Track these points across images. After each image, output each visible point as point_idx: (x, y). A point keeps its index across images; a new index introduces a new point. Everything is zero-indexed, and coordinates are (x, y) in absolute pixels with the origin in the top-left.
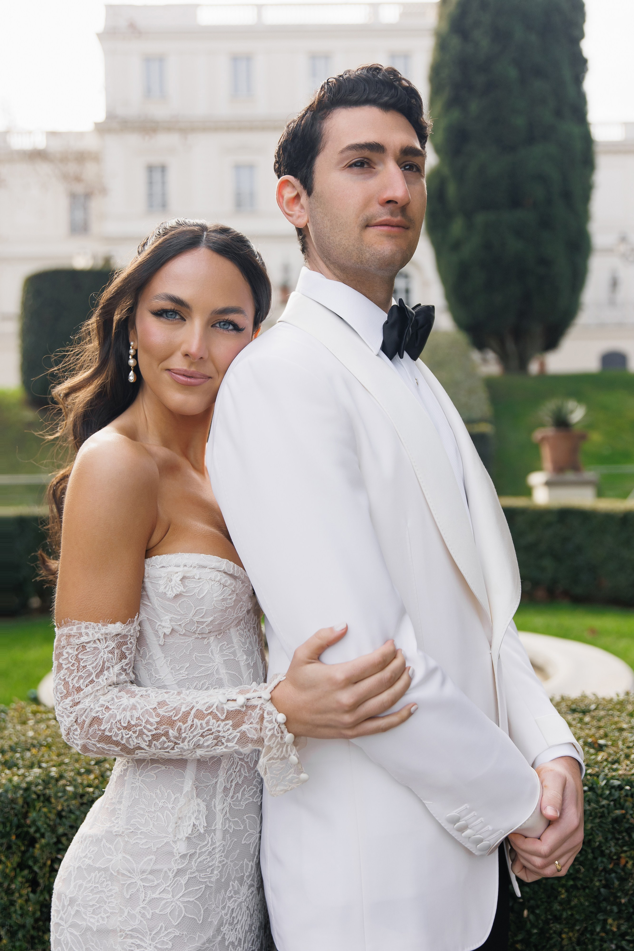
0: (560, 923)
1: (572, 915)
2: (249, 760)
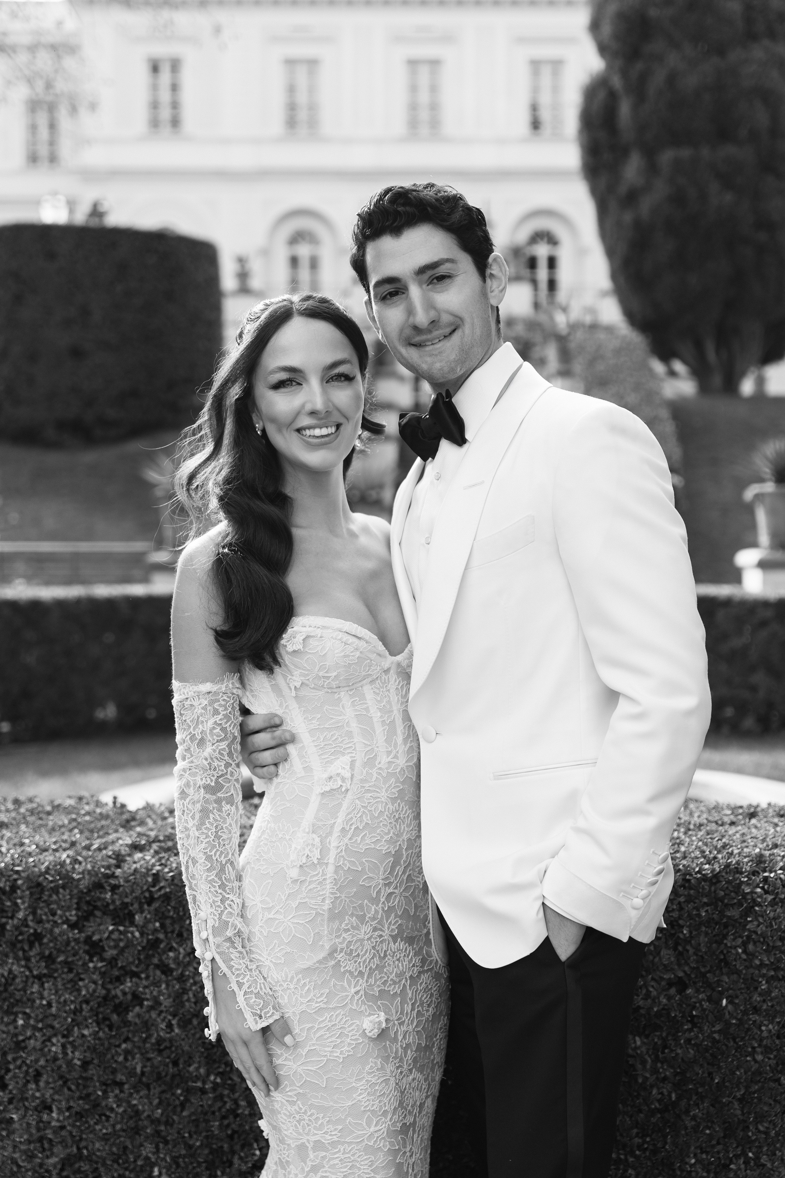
0: (759, 1015)
1: (772, 1006)
2: (373, 809)
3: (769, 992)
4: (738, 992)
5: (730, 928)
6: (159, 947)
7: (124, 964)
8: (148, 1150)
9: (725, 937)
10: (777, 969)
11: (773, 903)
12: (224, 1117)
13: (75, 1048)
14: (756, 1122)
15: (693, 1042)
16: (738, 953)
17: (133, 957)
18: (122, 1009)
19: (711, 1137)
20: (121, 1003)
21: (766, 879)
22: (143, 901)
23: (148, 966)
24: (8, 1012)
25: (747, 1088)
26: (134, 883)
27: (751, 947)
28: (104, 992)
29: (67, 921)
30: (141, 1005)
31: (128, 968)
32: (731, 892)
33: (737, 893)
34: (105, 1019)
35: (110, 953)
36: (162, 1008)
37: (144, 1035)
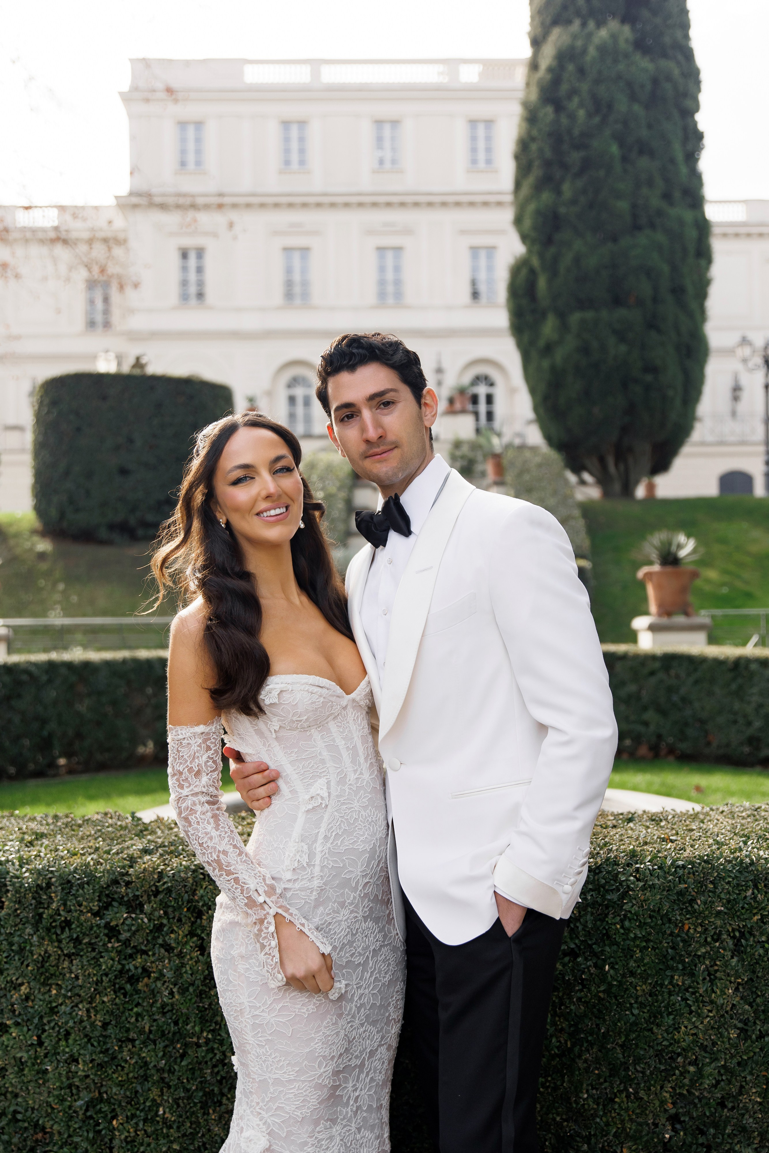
0: (635, 978)
1: (645, 970)
2: (349, 817)
3: (642, 959)
4: (618, 960)
5: (610, 909)
6: (163, 930)
7: (136, 944)
8: (154, 1093)
9: (606, 915)
10: (648, 941)
11: (644, 889)
12: (215, 1066)
13: (97, 1012)
14: (635, 1064)
15: (583, 1000)
16: (617, 929)
17: (142, 938)
18: (133, 980)
19: (599, 1076)
20: (133, 975)
21: (637, 870)
22: (151, 893)
23: (155, 945)
24: (44, 984)
25: (627, 1036)
26: (144, 879)
27: (627, 923)
28: (120, 967)
29: (90, 911)
30: (149, 977)
31: (139, 947)
32: (611, 880)
33: (615, 881)
34: (121, 988)
35: (124, 936)
36: (166, 979)
37: (151, 1001)
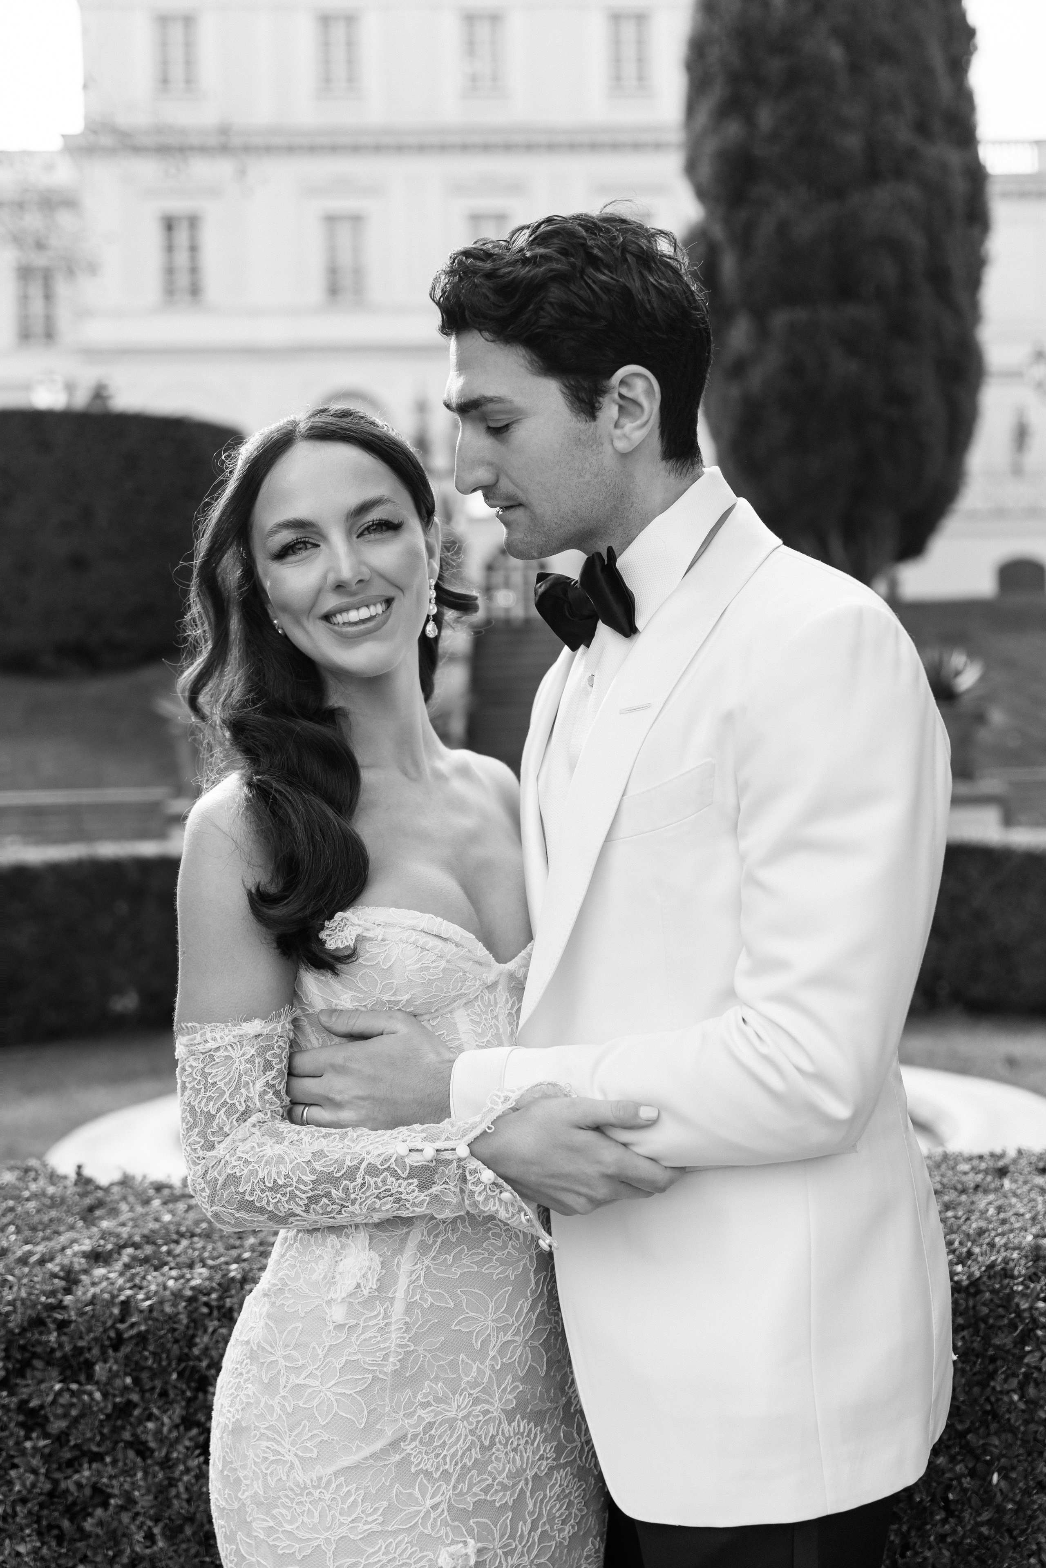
4: (1016, 1462)
5: (999, 1363)
6: (131, 1415)
7: (79, 1441)
9: (992, 1375)
15: (949, 1540)
16: (1012, 1402)
17: (92, 1430)
18: (76, 1511)
20: (74, 1503)
22: (107, 1343)
23: (116, 1443)
26: (93, 1316)
27: (1031, 1391)
28: (48, 1486)
30: (105, 1505)
31: (85, 1448)
32: (999, 1306)
33: (1006, 1307)
34: (50, 1527)
35: (57, 1426)
36: (138, 1508)
37: (111, 1553)
